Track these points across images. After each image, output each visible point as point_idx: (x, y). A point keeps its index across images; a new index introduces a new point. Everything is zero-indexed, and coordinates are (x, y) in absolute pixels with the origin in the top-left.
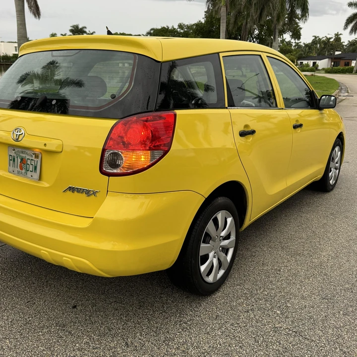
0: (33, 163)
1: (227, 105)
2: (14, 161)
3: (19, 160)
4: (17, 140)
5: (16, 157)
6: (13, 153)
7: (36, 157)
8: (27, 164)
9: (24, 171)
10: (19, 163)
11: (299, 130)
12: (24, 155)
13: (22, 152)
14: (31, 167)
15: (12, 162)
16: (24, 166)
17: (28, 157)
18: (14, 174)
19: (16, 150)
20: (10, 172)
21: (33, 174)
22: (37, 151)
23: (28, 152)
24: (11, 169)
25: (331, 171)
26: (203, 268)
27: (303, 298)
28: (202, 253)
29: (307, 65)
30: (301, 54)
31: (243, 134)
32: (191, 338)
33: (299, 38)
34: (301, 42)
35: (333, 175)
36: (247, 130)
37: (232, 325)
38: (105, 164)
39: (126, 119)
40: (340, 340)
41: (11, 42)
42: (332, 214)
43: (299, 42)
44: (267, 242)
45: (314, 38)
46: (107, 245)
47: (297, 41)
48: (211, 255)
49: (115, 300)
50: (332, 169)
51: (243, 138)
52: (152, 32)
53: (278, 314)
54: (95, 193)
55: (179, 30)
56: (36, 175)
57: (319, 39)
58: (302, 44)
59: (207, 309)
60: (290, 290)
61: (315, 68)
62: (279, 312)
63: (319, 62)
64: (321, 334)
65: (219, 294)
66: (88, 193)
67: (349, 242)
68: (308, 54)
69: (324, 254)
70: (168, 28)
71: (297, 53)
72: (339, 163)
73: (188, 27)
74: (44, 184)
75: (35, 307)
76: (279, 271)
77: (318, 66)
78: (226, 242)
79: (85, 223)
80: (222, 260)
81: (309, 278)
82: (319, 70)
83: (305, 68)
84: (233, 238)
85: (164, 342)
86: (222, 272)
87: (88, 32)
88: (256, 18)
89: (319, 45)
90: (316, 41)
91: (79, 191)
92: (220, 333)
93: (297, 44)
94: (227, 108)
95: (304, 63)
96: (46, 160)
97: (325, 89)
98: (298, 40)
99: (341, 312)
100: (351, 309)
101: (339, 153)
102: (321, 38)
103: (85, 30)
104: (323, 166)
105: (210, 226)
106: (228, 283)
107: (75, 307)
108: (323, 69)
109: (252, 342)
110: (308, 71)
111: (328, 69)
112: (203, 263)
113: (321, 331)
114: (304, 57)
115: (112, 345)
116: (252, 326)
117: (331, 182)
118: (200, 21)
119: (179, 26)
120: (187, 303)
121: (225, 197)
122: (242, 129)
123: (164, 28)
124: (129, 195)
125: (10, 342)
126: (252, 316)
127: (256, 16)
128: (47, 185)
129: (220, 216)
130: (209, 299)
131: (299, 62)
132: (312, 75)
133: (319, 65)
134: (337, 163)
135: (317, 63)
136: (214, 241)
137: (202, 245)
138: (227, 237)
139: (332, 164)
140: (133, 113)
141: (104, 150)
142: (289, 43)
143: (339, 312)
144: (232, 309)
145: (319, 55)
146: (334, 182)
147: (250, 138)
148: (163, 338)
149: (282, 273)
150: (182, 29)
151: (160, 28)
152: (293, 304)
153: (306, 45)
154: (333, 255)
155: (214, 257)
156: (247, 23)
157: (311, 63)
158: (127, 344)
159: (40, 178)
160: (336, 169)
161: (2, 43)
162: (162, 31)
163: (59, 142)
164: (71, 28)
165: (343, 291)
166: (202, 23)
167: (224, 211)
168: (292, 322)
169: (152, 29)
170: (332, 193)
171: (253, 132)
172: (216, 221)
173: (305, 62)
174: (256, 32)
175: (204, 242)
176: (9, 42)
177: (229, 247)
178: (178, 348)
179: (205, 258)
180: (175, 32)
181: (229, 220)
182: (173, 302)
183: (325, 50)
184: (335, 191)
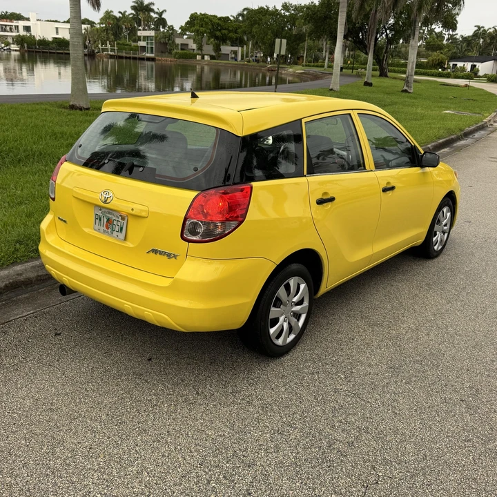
0: (119, 224)
1: (305, 173)
2: (100, 220)
3: (106, 220)
4: (105, 202)
5: (102, 216)
6: (99, 213)
7: (122, 219)
8: (114, 224)
9: (110, 230)
10: (105, 223)
11: (390, 193)
12: (111, 216)
13: (109, 213)
14: (117, 227)
15: (98, 221)
16: (110, 226)
17: (114, 218)
18: (100, 232)
19: (103, 210)
20: (96, 230)
21: (119, 234)
22: (124, 214)
23: (115, 213)
24: (97, 227)
25: (435, 235)
26: (272, 331)
27: (370, 365)
28: (272, 316)
29: (463, 69)
30: (455, 52)
31: (320, 202)
32: (256, 392)
33: (454, 28)
34: (457, 34)
35: (439, 239)
36: (325, 197)
37: (296, 384)
38: (186, 230)
39: (207, 192)
40: (395, 404)
41: (51, 21)
42: (428, 285)
43: (454, 33)
44: (347, 310)
45: (476, 28)
46: (183, 303)
47: (451, 33)
48: (282, 319)
49: (187, 356)
50: (438, 233)
51: (320, 206)
52: (245, 13)
53: (341, 378)
54: (175, 256)
55: (282, 12)
56: (122, 236)
57: (484, 30)
58: (458, 37)
59: (274, 369)
60: (359, 358)
61: (474, 74)
62: (342, 376)
63: (479, 66)
64: (379, 397)
65: (287, 357)
66: (169, 255)
67: (435, 315)
68: (466, 53)
69: (405, 326)
70: (268, 8)
71: (449, 51)
72: (448, 226)
73: (296, 7)
74: (129, 244)
75: (112, 357)
76: (353, 339)
77: (478, 70)
78: (298, 308)
79: (166, 282)
80: (293, 324)
81: (380, 348)
82: (480, 77)
83: (459, 73)
84: (306, 304)
85: (231, 393)
86: (292, 337)
87: (156, 10)
88: (390, 5)
89: (482, 40)
90: (480, 33)
91: (161, 253)
92: (283, 390)
93: (452, 38)
94: (305, 176)
95: (458, 66)
96: (132, 222)
97: (478, 110)
98: (453, 31)
99: (404, 381)
100: (414, 379)
101: (449, 214)
102: (486, 28)
103: (152, 7)
104: (424, 230)
105: (282, 292)
106: (298, 348)
107: (150, 360)
108: (485, 76)
109: (311, 399)
110: (462, 78)
111: (492, 76)
112: (272, 327)
113: (380, 395)
114: (459, 58)
115: (185, 393)
116: (315, 386)
117: (436, 248)
118: (312, 3)
119: (283, 6)
120: (256, 362)
121: (299, 263)
122: (320, 196)
123: (262, 8)
124: (205, 260)
125: (93, 385)
126: (316, 377)
127: (389, 3)
128: (131, 246)
129: (292, 282)
130: (278, 361)
131: (451, 64)
132: (466, 86)
133: (480, 69)
134: (445, 225)
135: (477, 67)
136: (285, 305)
137: (273, 309)
138: (300, 303)
139: (437, 227)
140: (212, 186)
141: (185, 219)
142: (440, 35)
143: (402, 381)
144: (298, 371)
145: (481, 54)
146: (440, 248)
147: (328, 206)
148: (230, 390)
149: (355, 341)
150: (288, 11)
151: (257, 8)
152: (358, 371)
153: (465, 39)
154: (413, 328)
155: (285, 321)
156: (376, 11)
157: (468, 66)
158: (198, 393)
159: (125, 239)
160: (444, 233)
161: (39, 22)
162: (260, 13)
163: (146, 208)
164: (133, 4)
165: (412, 363)
166: (315, 6)
167: (297, 278)
168: (353, 385)
169: (245, 9)
170: (436, 260)
171: (332, 199)
172: (288, 287)
173: (460, 64)
174: (392, 21)
175: (275, 306)
176: (48, 21)
177: (301, 312)
178: (243, 399)
179: (275, 321)
180: (278, 14)
181: (303, 286)
182: (242, 361)
183: (492, 46)
184: (440, 259)
